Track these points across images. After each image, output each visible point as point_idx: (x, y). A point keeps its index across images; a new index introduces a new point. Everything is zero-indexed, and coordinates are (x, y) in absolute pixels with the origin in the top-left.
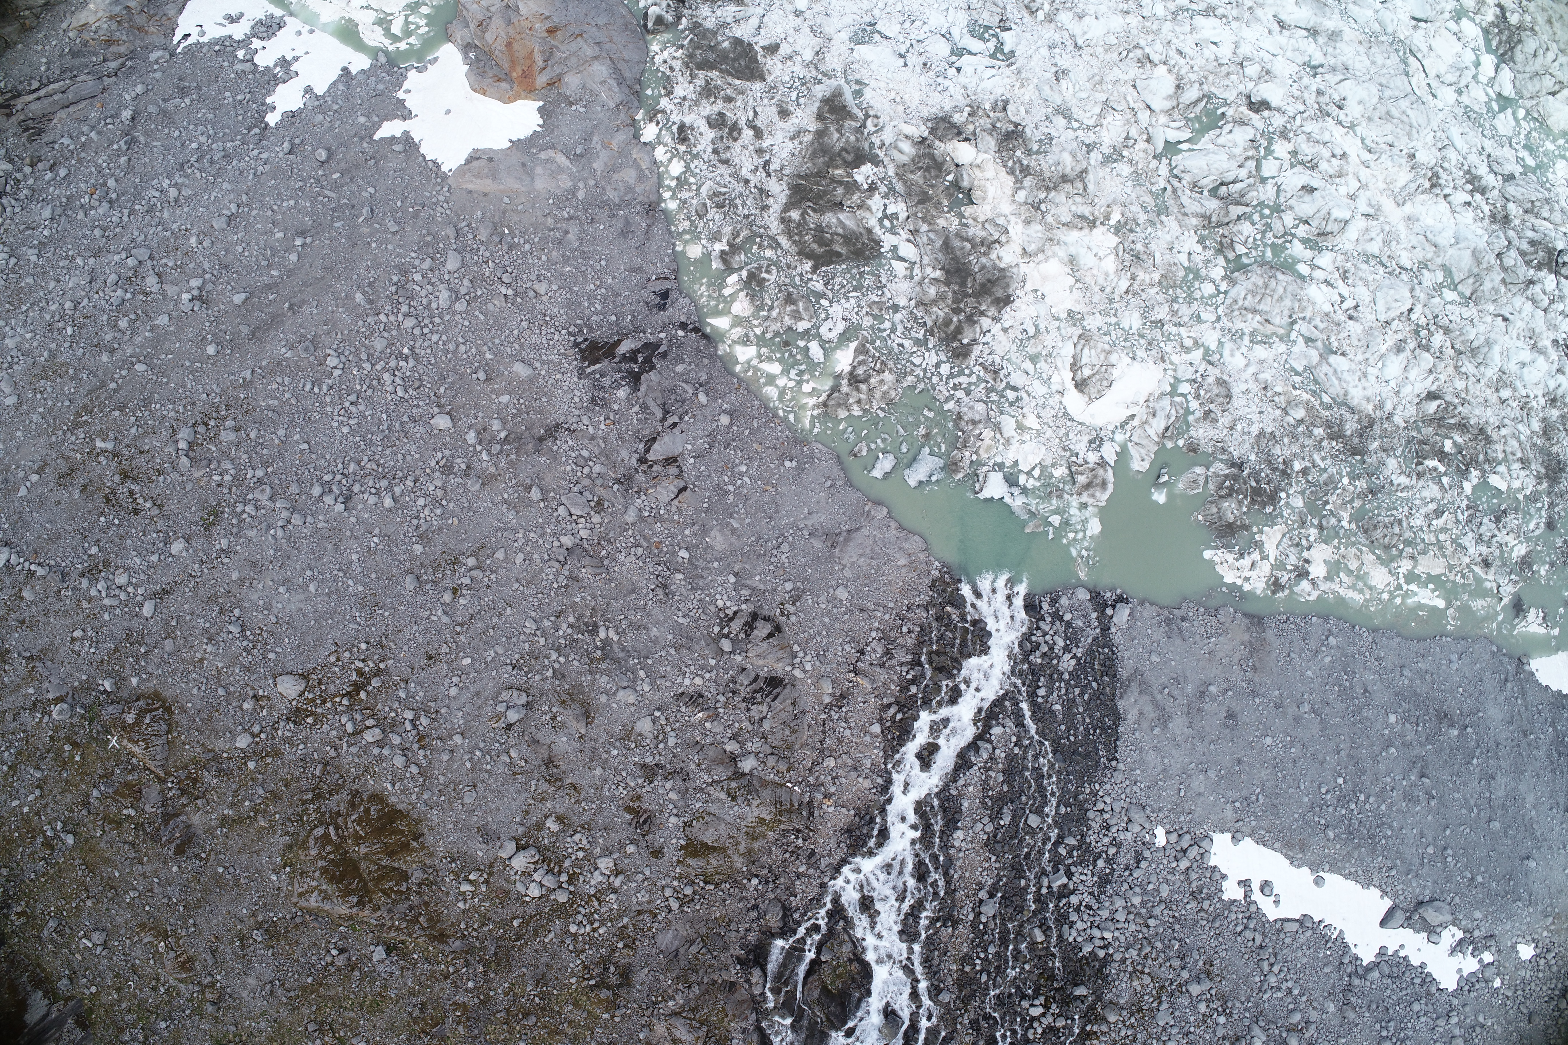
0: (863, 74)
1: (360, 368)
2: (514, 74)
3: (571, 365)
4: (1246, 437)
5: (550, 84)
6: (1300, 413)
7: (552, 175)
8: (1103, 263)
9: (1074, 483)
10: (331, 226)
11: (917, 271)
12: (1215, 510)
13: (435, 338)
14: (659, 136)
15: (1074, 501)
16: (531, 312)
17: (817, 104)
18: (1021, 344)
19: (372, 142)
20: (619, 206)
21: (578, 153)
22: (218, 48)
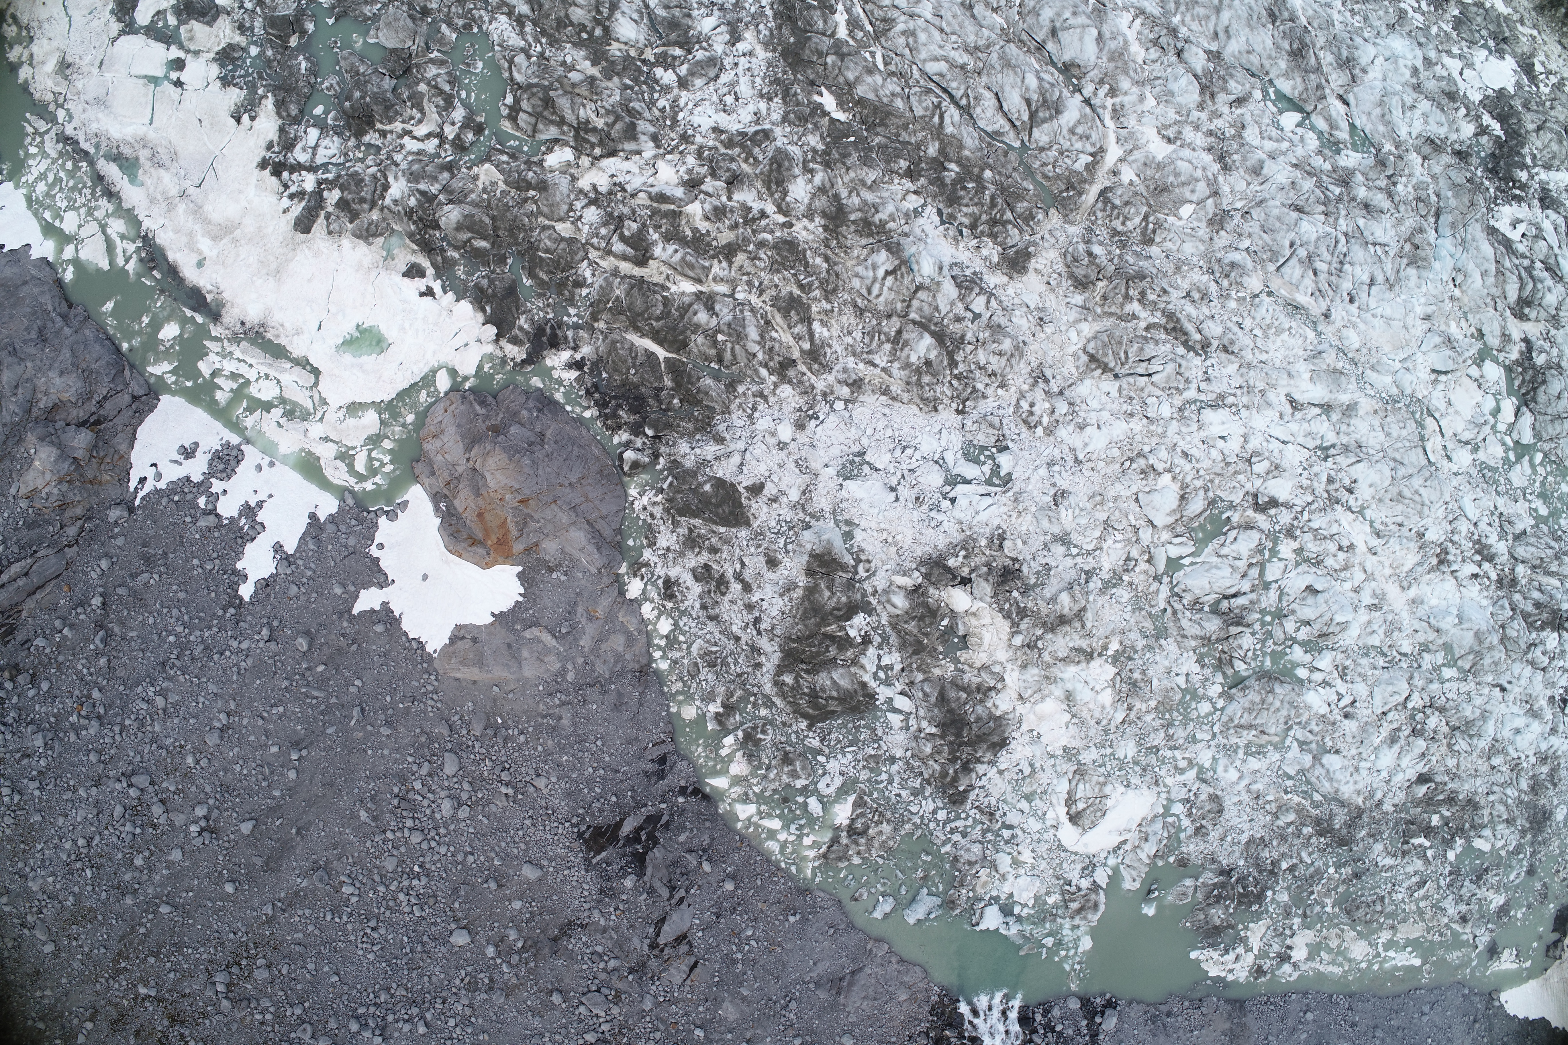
0: (853, 514)
1: (375, 891)
2: (490, 543)
3: (576, 859)
4: (1235, 848)
5: (528, 550)
6: (1291, 817)
7: (540, 660)
8: (1099, 697)
9: (1067, 909)
10: (324, 732)
11: (912, 722)
12: (1202, 917)
13: (443, 850)
14: (644, 591)
15: (1067, 924)
16: (533, 809)
17: (806, 558)
18: (1016, 785)
19: (352, 618)
20: (610, 680)
21: (564, 631)
22: (176, 498)
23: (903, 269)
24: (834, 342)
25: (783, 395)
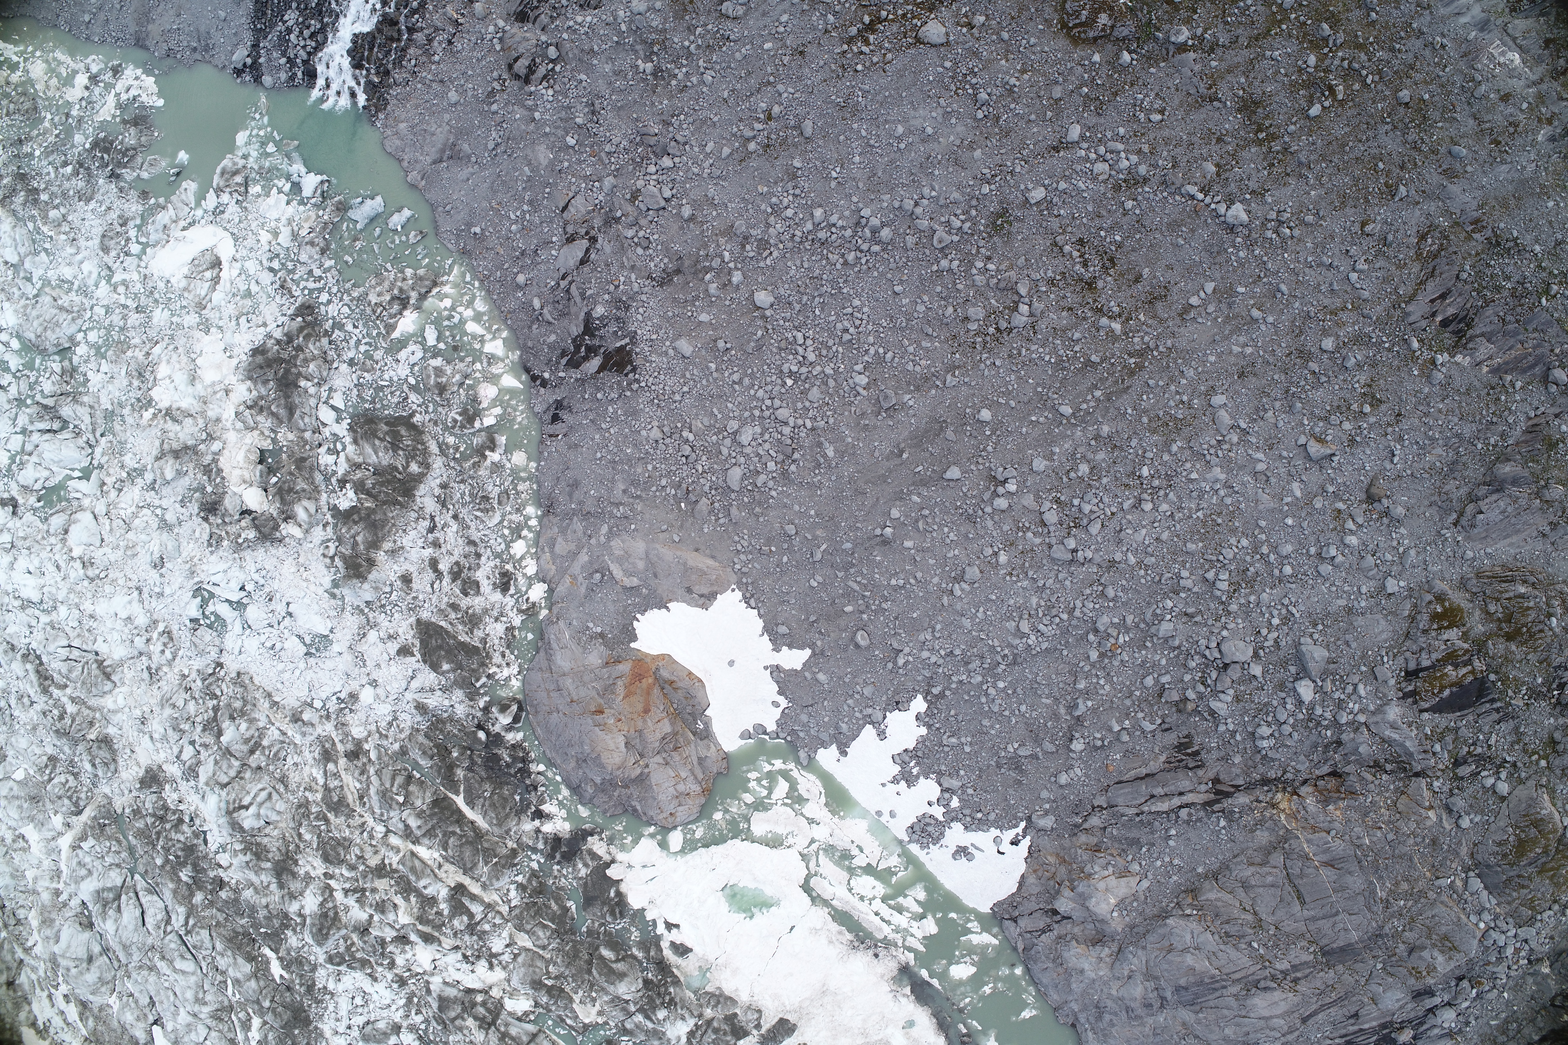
0: (327, 603)
1: (836, 370)
2: (650, 680)
3: (642, 349)
5: (617, 662)
7: (627, 555)
8: (169, 372)
9: (246, 179)
10: (855, 546)
11: (325, 395)
13: (761, 393)
14: (530, 586)
16: (670, 410)
17: (371, 577)
18: (254, 310)
19: (812, 646)
20: (574, 513)
21: (598, 576)
22: (979, 815)
23: (231, 807)
24: (311, 761)
25: (362, 729)
